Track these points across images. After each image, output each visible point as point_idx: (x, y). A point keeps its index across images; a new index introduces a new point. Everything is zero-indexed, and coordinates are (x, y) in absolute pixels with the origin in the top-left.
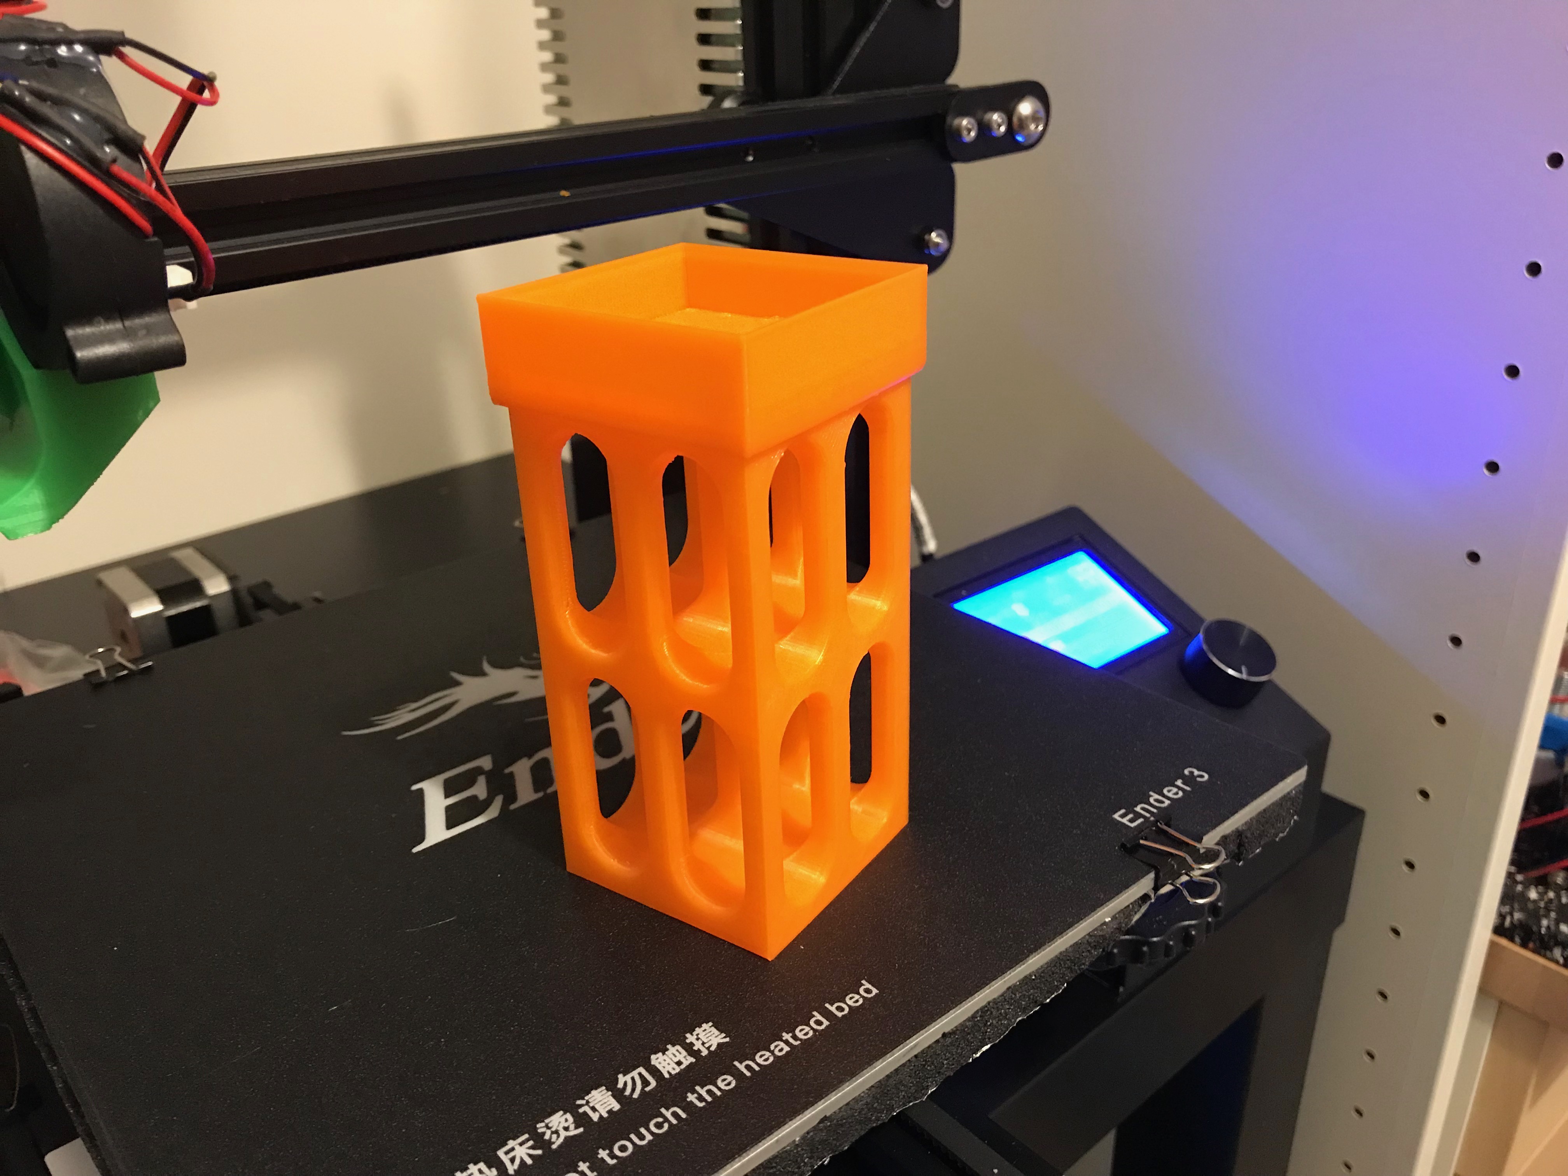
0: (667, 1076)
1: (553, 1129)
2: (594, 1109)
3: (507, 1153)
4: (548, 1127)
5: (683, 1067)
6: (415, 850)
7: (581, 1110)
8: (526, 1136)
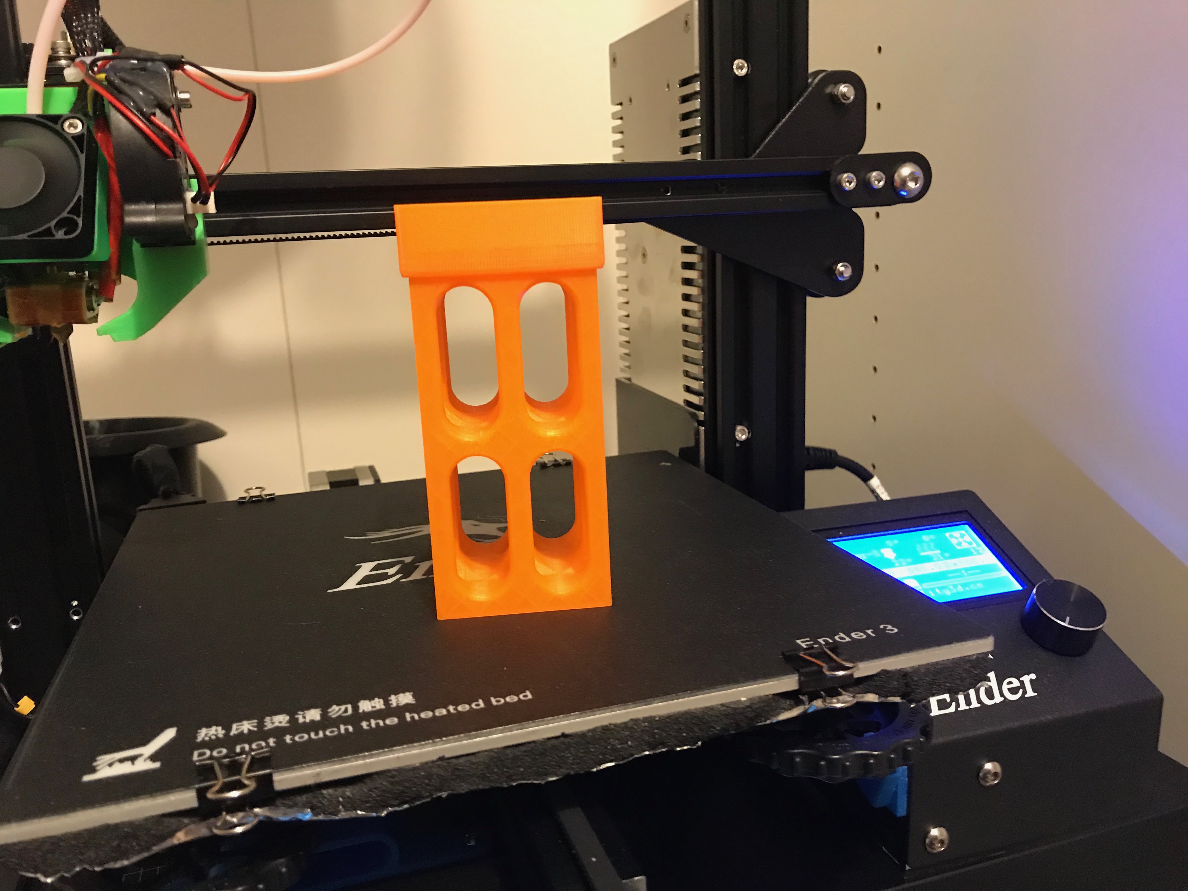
0: (361, 711)
1: (272, 721)
2: (304, 717)
3: (237, 726)
4: (271, 720)
5: (374, 709)
6: (328, 591)
7: (296, 716)
8: (256, 721)
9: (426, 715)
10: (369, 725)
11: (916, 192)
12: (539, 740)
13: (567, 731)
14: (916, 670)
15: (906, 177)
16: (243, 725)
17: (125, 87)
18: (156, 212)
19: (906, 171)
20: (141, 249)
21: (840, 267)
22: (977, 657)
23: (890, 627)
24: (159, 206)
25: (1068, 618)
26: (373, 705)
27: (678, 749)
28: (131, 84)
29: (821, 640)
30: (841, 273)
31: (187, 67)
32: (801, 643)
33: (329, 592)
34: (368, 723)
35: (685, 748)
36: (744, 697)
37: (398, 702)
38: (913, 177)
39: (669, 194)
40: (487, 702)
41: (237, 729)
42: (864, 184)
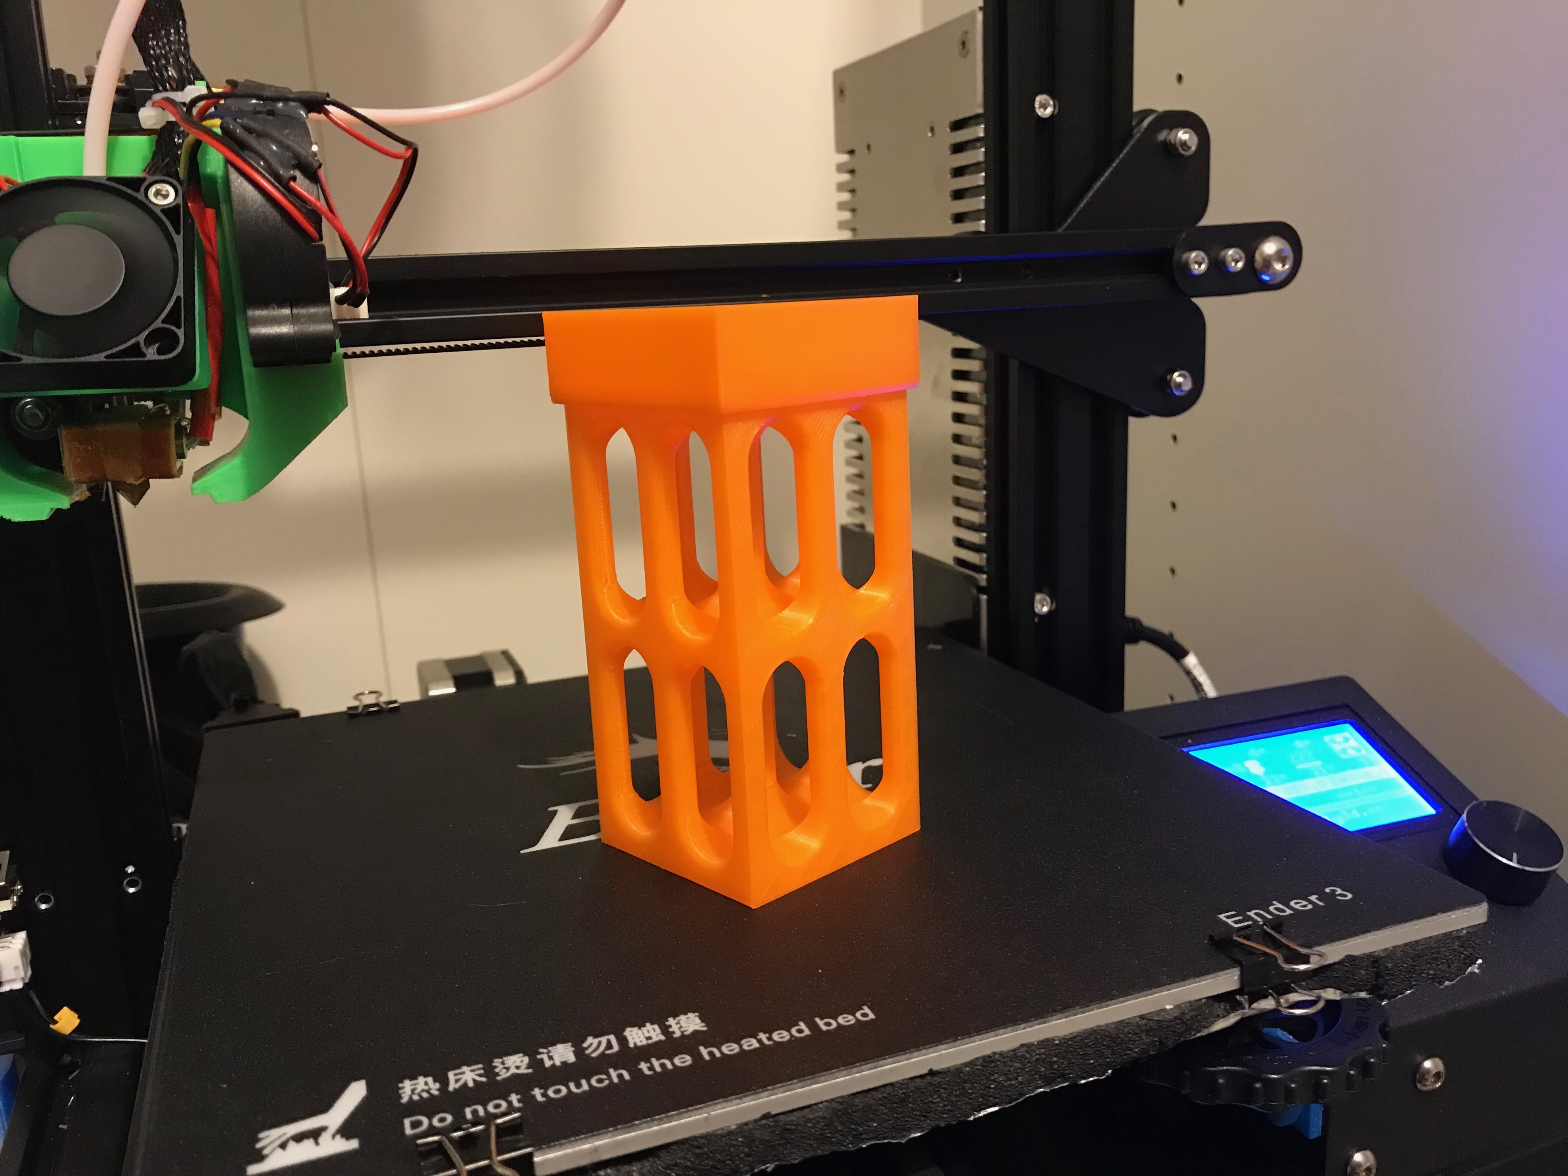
0: (631, 1045)
1: (506, 1066)
2: (551, 1058)
3: (455, 1075)
4: (503, 1063)
5: (650, 1042)
6: (522, 852)
7: (539, 1057)
8: (481, 1066)
9: (730, 1049)
10: (651, 1068)
11: (1283, 276)
12: (898, 1082)
13: (936, 1068)
14: (1391, 953)
15: (1270, 256)
16: (463, 1073)
17: (251, 140)
18: (293, 320)
19: (1270, 247)
20: (253, 369)
21: (1177, 377)
22: (1468, 933)
23: (1339, 891)
24: (295, 311)
25: (1515, 855)
26: (647, 1035)
27: (1083, 1082)
28: (260, 135)
29: (1251, 914)
30: (1179, 385)
31: (330, 108)
32: (1224, 919)
33: (524, 854)
34: (648, 1065)
35: (1091, 1079)
36: (1169, 1004)
37: (682, 1030)
38: (1280, 257)
39: (959, 280)
40: (813, 1026)
41: (457, 1081)
42: (1218, 265)
